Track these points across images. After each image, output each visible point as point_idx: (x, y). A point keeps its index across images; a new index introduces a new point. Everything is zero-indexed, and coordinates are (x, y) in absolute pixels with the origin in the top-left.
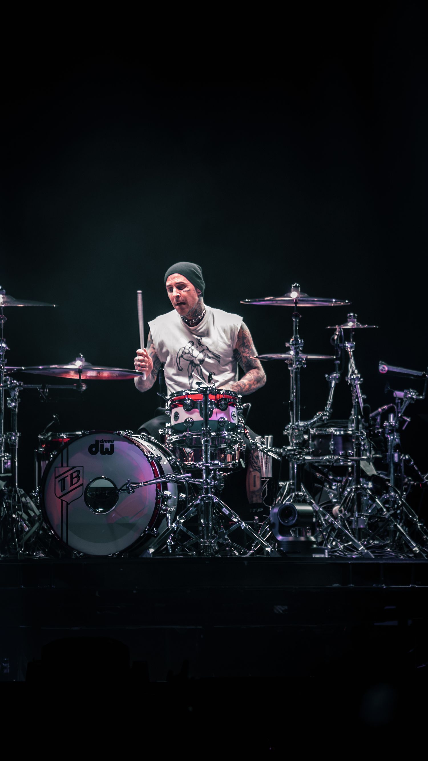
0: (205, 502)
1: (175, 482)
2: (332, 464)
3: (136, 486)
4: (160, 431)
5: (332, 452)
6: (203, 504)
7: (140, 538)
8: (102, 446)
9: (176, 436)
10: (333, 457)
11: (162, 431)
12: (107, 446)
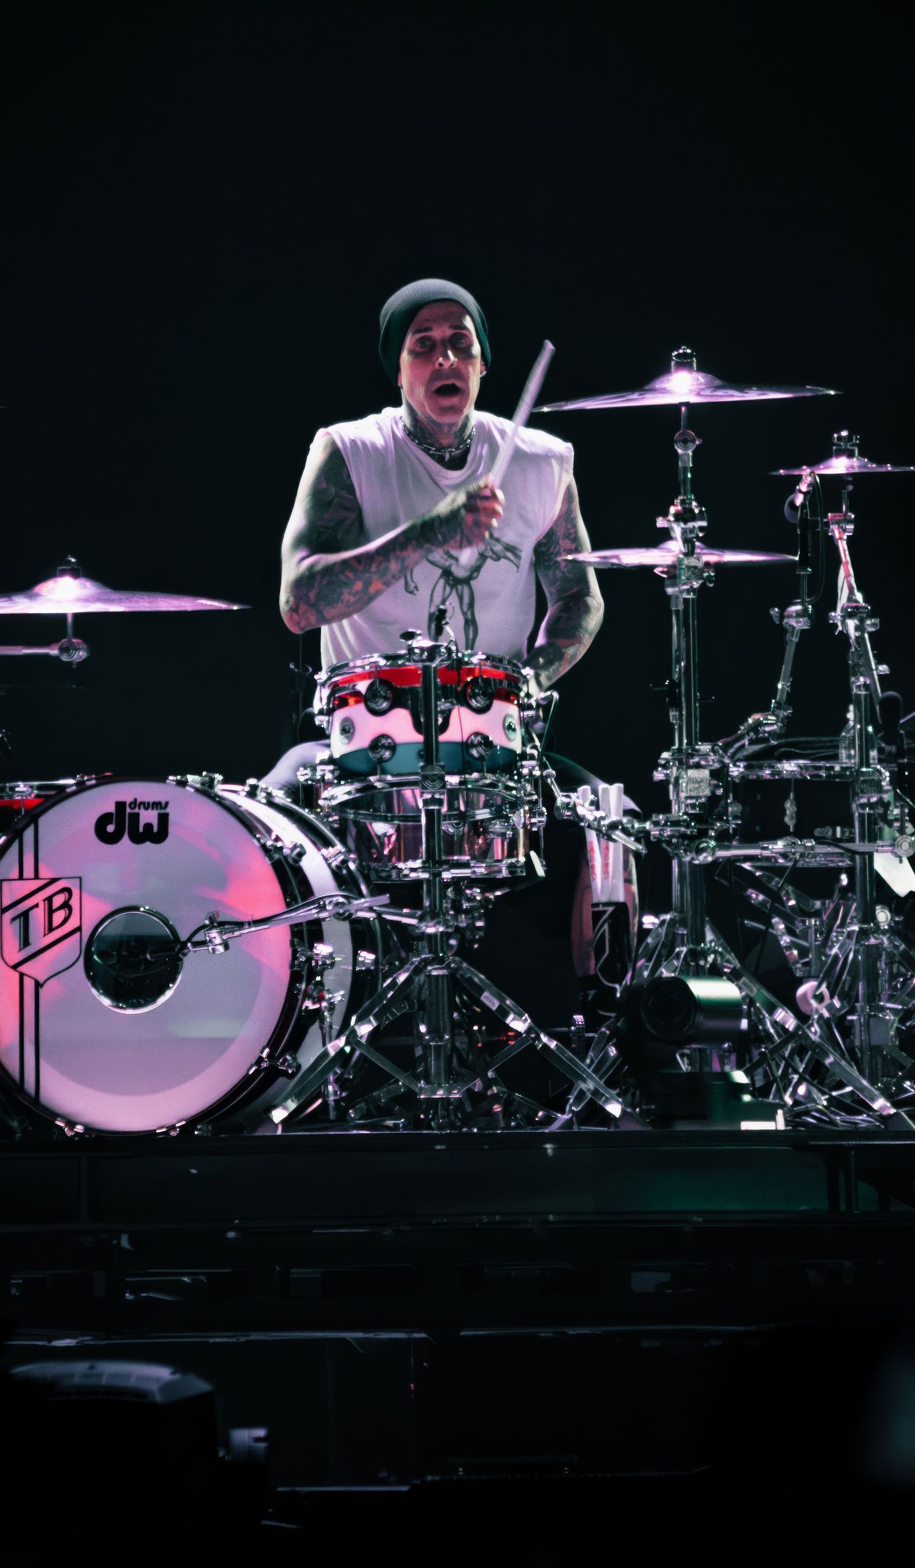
0: (429, 977)
1: (344, 919)
2: (792, 864)
3: (233, 932)
4: (302, 776)
5: (792, 830)
6: (425, 982)
9: (348, 789)
10: (796, 844)
12: (149, 817)
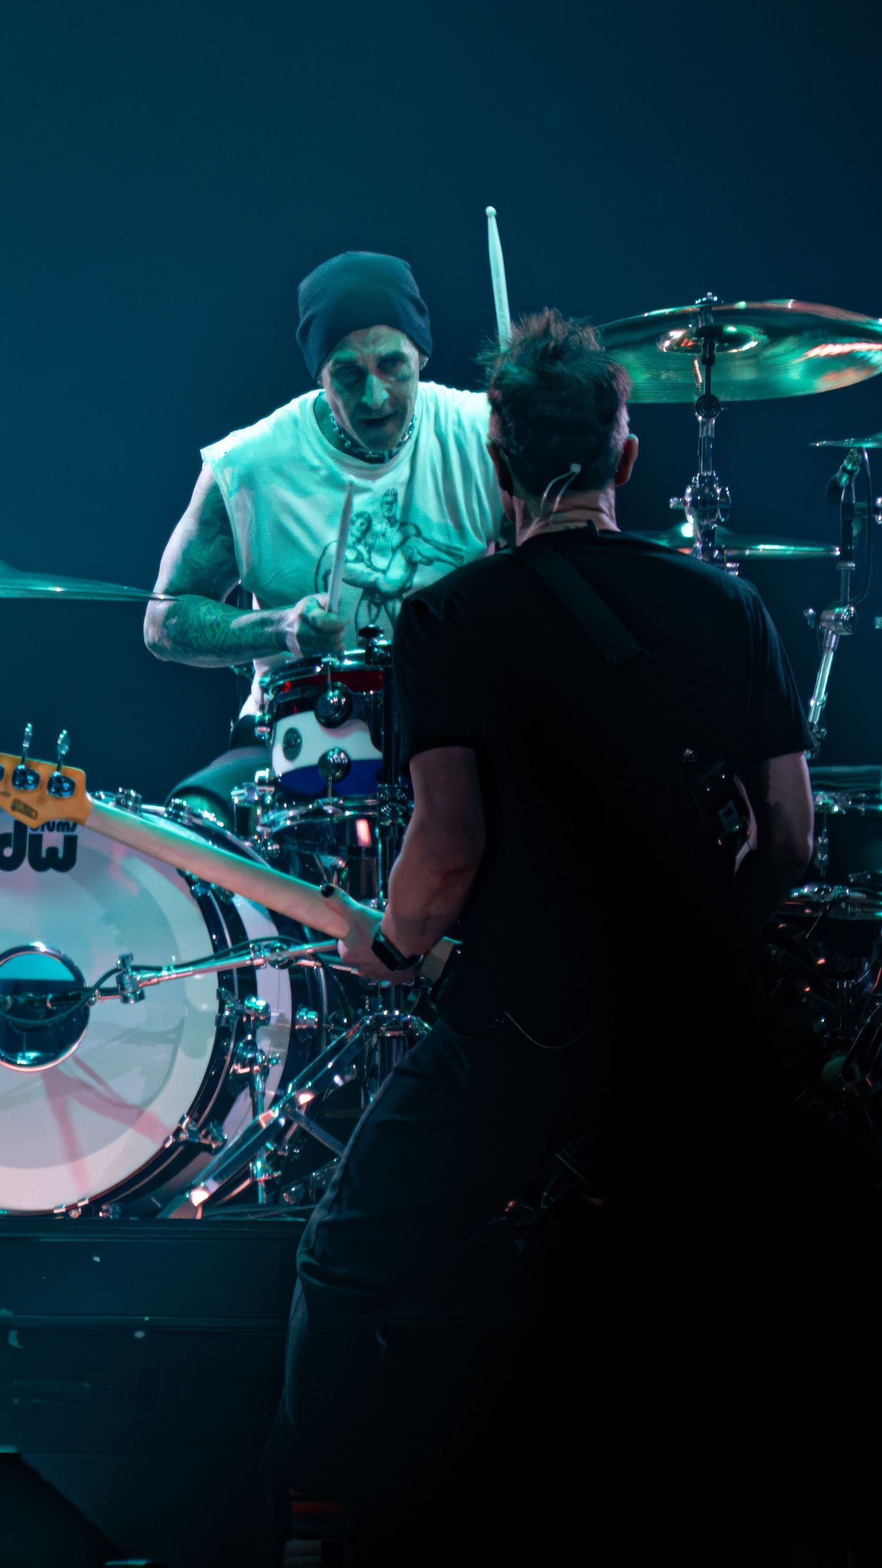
0: (382, 1039)
1: (282, 967)
2: (820, 914)
3: (149, 979)
4: (237, 796)
5: (823, 873)
6: (377, 1043)
7: (163, 1154)
8: (37, 840)
9: (291, 813)
10: (826, 891)
11: (242, 794)
12: (53, 840)
